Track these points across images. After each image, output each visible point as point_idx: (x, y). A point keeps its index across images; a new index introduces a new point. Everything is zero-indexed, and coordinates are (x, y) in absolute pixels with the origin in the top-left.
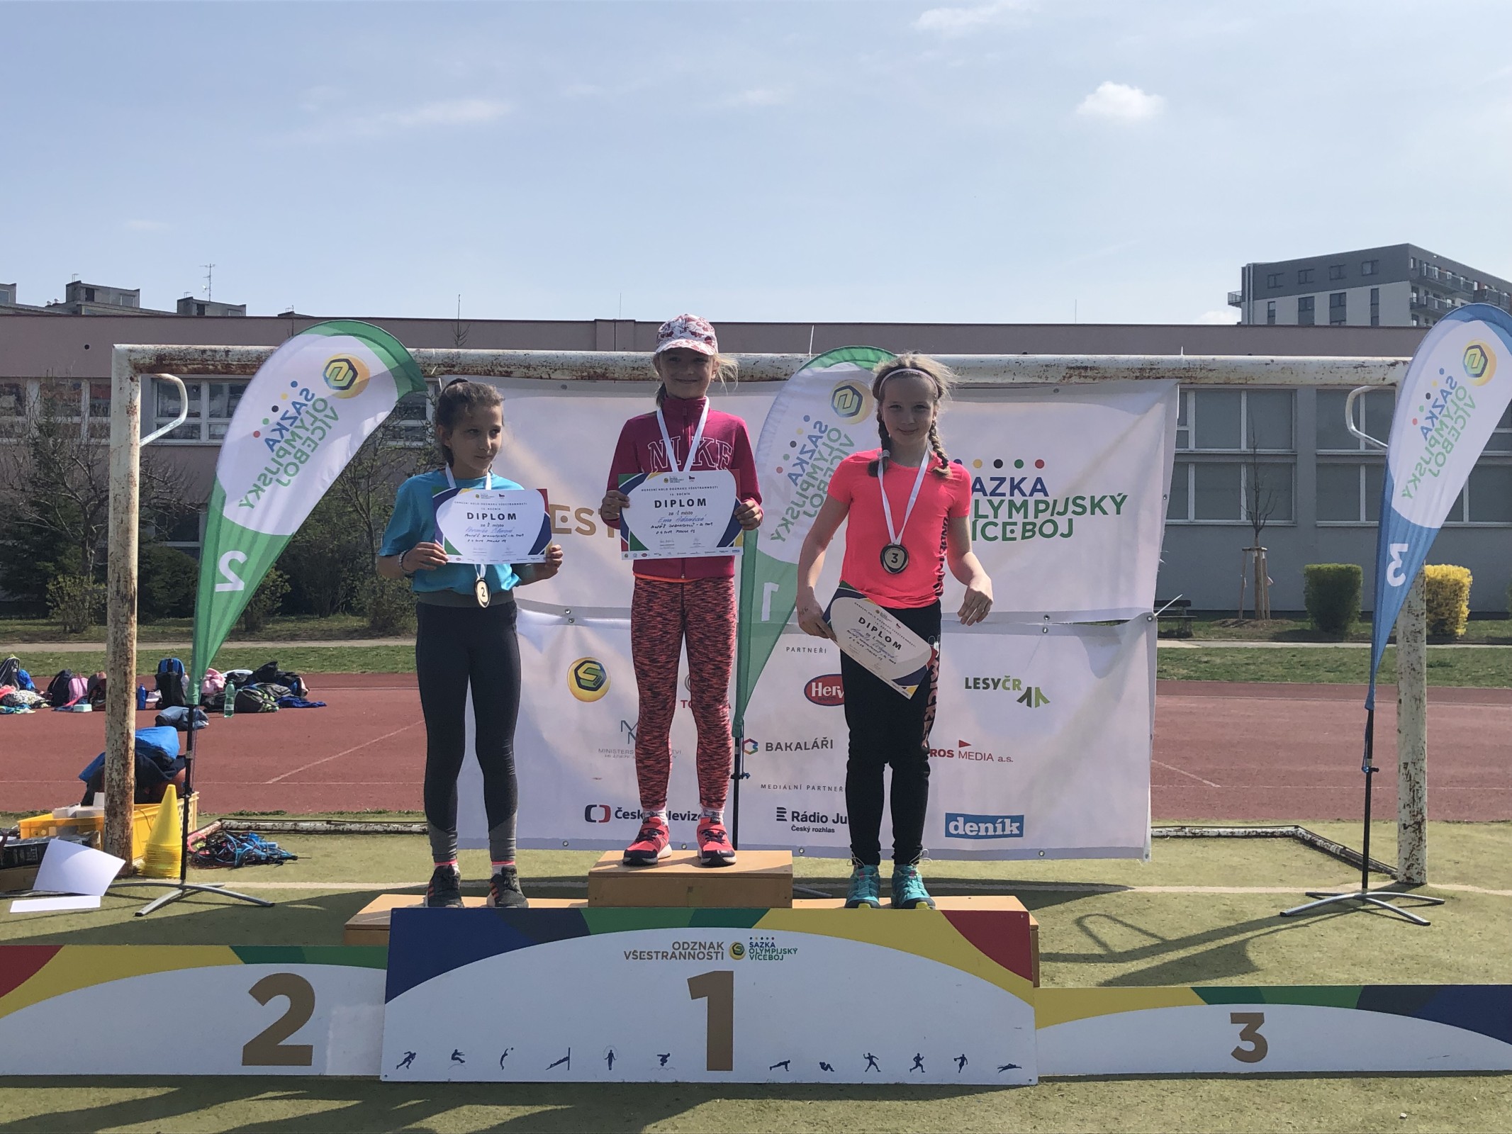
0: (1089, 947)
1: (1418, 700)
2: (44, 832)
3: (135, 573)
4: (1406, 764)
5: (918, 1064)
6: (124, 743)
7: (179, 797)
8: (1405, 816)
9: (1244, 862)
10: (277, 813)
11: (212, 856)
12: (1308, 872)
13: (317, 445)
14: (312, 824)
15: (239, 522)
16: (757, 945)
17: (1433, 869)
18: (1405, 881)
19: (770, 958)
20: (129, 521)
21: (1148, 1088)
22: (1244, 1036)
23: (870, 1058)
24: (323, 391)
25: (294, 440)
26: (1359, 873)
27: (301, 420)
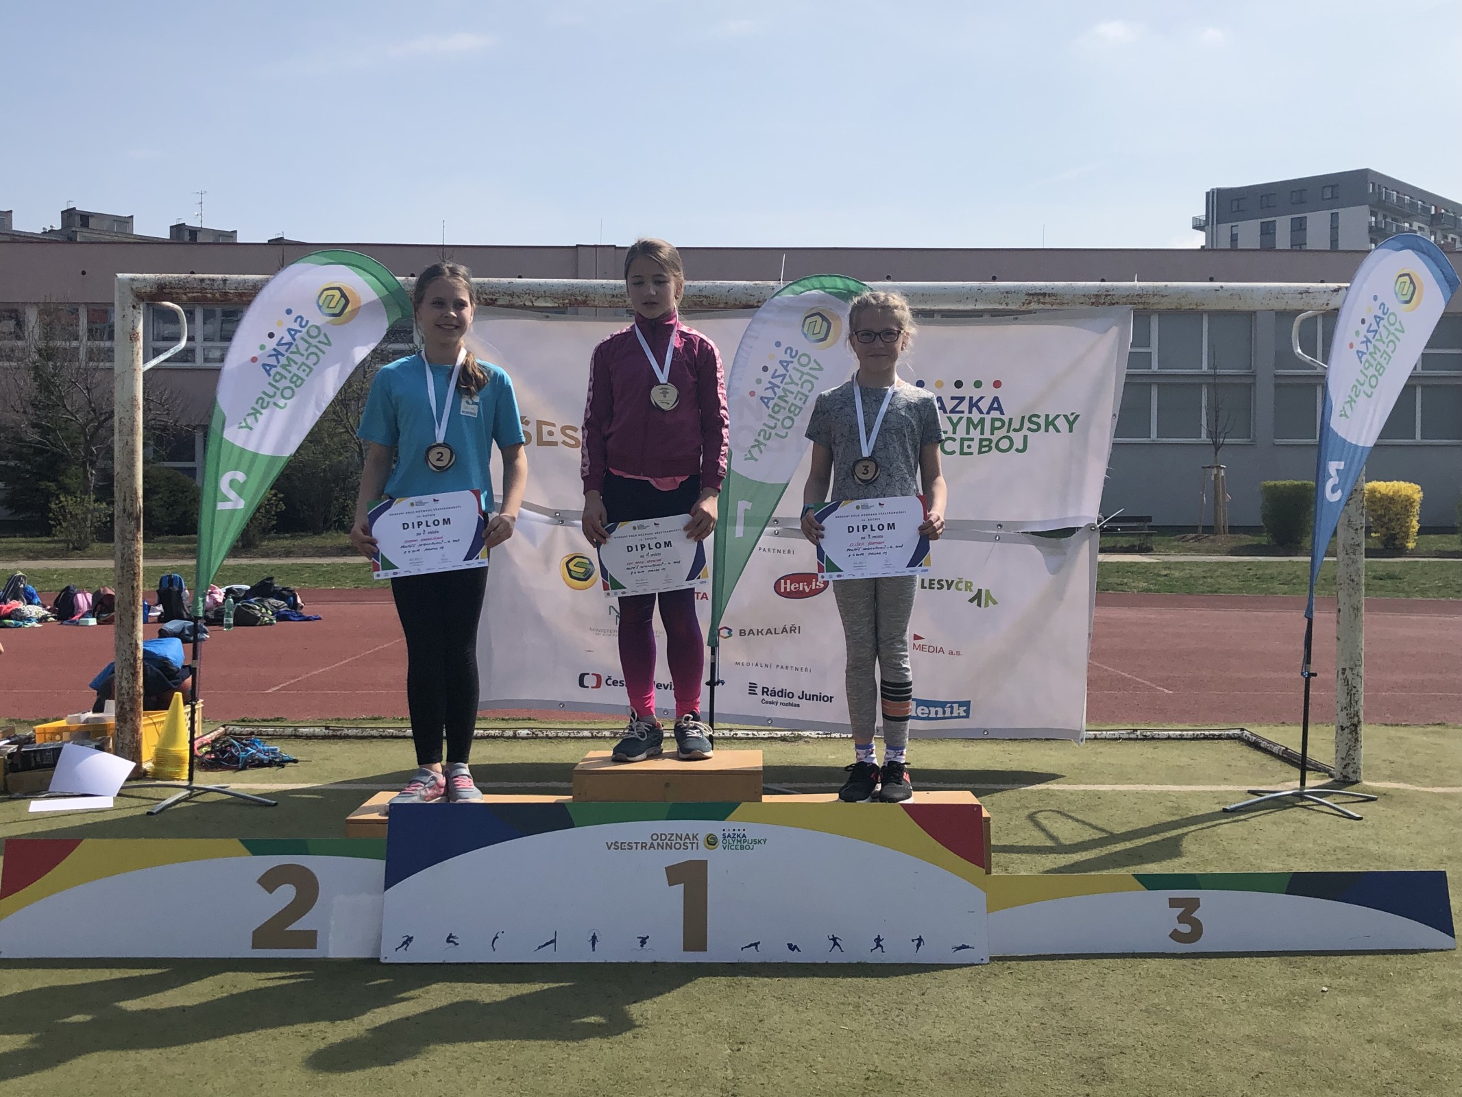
0: (1041, 840)
1: (1357, 609)
2: (58, 737)
3: (140, 493)
4: (1344, 670)
6: (132, 653)
7: (185, 703)
8: (1342, 718)
9: (1191, 762)
10: (278, 720)
11: (217, 760)
12: (1251, 771)
13: (311, 369)
14: (312, 730)
15: (239, 443)
16: (729, 836)
17: (1369, 768)
18: (1342, 779)
19: (742, 848)
20: (134, 442)
21: (1092, 966)
22: (1181, 919)
23: (834, 939)
24: (318, 319)
25: (290, 365)
26: (1298, 773)
27: (296, 346)
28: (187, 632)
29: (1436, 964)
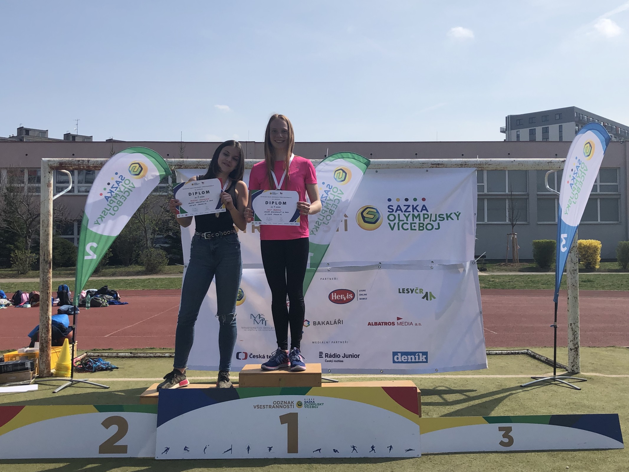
1: (576, 298)
2: (14, 359)
3: (51, 252)
4: (571, 324)
5: (373, 449)
6: (47, 321)
7: (70, 343)
8: (571, 346)
9: (506, 364)
10: (109, 349)
11: (83, 368)
12: (532, 368)
13: (126, 198)
14: (124, 354)
15: (94, 231)
16: (307, 402)
17: (583, 366)
18: (571, 372)
19: (313, 407)
20: (49, 231)
21: (466, 458)
22: (504, 436)
23: (354, 447)
24: (128, 176)
25: (117, 197)
26: (553, 369)
27: (120, 188)
28: (70, 310)
29: (616, 455)
